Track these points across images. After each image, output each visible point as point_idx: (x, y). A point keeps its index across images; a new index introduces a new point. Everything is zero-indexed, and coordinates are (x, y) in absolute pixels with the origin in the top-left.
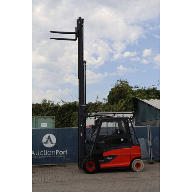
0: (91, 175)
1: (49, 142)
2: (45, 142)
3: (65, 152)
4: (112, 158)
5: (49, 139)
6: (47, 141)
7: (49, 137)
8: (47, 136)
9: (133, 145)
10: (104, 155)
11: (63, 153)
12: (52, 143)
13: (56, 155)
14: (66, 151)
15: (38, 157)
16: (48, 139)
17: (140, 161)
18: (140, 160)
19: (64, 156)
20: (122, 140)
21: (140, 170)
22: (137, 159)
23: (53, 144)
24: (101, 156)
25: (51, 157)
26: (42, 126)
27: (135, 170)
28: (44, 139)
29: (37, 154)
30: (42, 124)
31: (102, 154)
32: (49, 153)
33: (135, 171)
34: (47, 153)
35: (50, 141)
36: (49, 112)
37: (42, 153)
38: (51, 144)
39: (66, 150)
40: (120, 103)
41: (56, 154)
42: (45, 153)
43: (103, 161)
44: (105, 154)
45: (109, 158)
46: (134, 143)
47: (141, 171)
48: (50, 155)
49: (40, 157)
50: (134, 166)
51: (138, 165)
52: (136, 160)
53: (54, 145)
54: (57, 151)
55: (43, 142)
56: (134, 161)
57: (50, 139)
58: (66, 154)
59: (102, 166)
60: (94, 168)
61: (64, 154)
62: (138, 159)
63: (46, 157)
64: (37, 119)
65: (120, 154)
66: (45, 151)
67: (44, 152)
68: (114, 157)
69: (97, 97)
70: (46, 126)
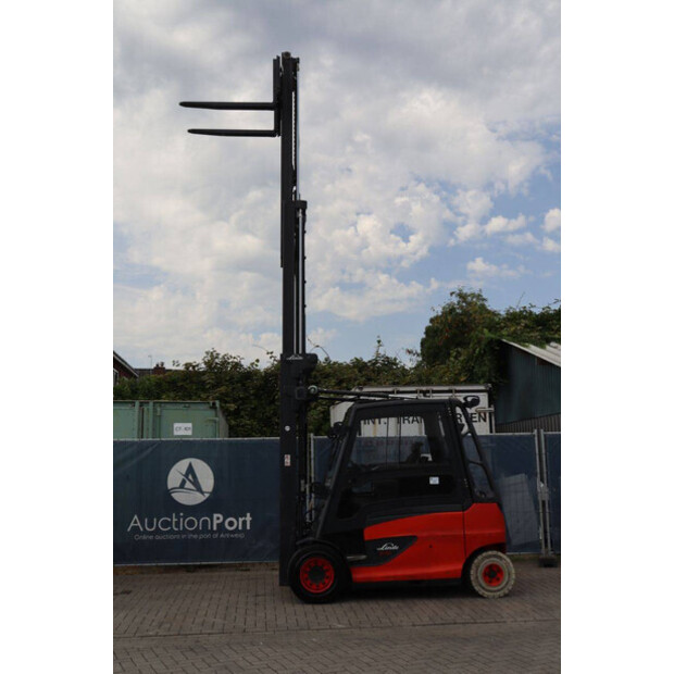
0: (319, 608)
1: (188, 485)
2: (178, 485)
3: (244, 523)
4: (396, 548)
5: (190, 477)
6: (183, 482)
7: (190, 470)
8: (182, 465)
9: (474, 499)
10: (366, 538)
11: (238, 523)
12: (199, 489)
13: (212, 531)
14: (248, 518)
15: (151, 537)
16: (186, 475)
17: (500, 558)
18: (500, 554)
19: (242, 536)
20: (434, 481)
21: (501, 593)
22: (490, 553)
23: (202, 493)
24: (356, 541)
25: (195, 536)
26: (176, 433)
27: (481, 592)
28: (175, 476)
29: (151, 525)
30: (176, 425)
31: (361, 532)
32: (191, 523)
33: (481, 597)
34: (184, 524)
35: (193, 484)
36: (223, 389)
37: (166, 524)
38: (198, 494)
39: (248, 515)
40: (452, 359)
41: (215, 528)
42: (178, 524)
43: (364, 557)
44: (370, 533)
45: (384, 547)
46: (478, 494)
47: (506, 595)
48: (193, 532)
49: (158, 537)
50: (477, 578)
51: (493, 574)
52: (484, 554)
53: (207, 495)
54: (218, 518)
55: (170, 487)
56: (480, 557)
57: (194, 477)
58: (248, 528)
59: (360, 575)
60: (327, 584)
61: (240, 528)
62: (495, 552)
63: (178, 536)
64: (159, 409)
65: (425, 534)
66: (178, 517)
67: (174, 520)
68: (403, 542)
69: (379, 342)
70: (189, 433)
